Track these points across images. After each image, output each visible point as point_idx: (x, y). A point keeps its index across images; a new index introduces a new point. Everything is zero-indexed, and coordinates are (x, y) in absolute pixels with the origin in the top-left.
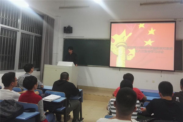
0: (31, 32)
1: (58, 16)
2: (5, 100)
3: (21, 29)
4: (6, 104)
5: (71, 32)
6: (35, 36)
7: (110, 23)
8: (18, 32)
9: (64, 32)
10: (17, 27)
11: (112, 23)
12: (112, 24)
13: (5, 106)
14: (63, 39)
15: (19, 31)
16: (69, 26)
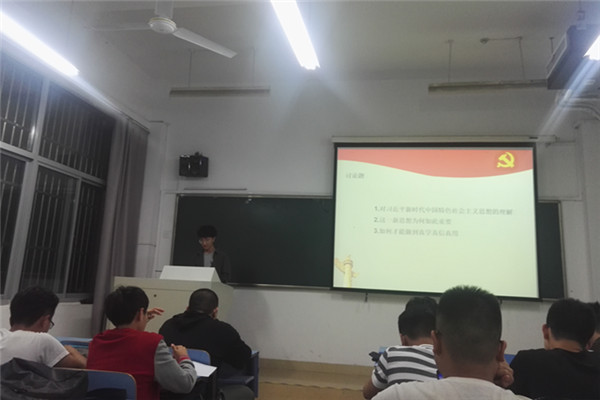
0: (71, 166)
1: (162, 122)
2: (15, 359)
3: (40, 154)
4: (22, 372)
5: (206, 175)
6: (82, 183)
7: (332, 146)
8: (28, 163)
9: (181, 174)
10: (24, 146)
11: (338, 145)
12: (340, 150)
13: (20, 377)
14: (174, 196)
15: (31, 160)
16: (197, 154)
